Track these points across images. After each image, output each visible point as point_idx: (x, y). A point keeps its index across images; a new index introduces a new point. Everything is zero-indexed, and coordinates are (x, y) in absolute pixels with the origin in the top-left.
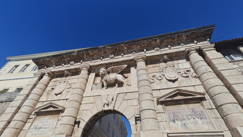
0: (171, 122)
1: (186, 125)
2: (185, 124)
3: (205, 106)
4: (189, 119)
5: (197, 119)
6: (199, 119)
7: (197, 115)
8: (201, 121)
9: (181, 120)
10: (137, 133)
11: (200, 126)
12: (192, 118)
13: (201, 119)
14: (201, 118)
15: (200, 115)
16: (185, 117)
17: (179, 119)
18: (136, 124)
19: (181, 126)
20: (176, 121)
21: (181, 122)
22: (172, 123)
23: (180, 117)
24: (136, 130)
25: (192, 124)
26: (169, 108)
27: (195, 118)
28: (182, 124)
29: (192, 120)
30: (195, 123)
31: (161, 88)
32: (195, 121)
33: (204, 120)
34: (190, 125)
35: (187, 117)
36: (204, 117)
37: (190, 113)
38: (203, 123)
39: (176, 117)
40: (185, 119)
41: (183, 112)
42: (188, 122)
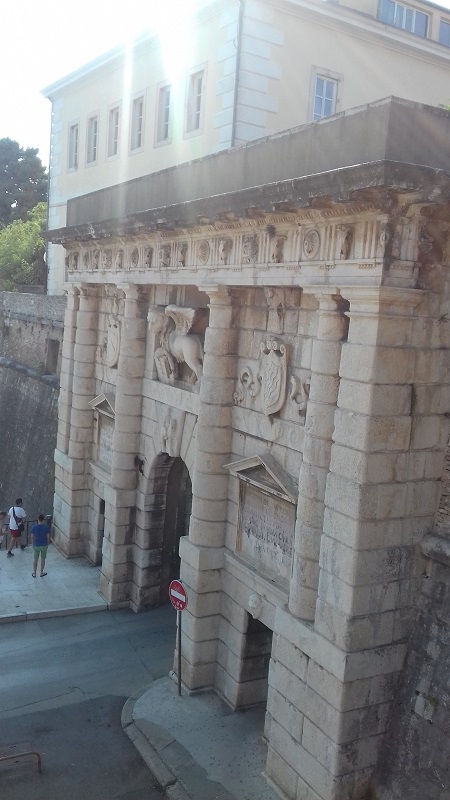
1: (261, 550)
4: (268, 542)
5: (278, 548)
6: (281, 550)
7: (282, 542)
8: (282, 556)
9: (258, 537)
11: (278, 564)
12: (273, 543)
13: (284, 551)
15: (286, 541)
16: (265, 533)
17: (256, 531)
19: (254, 548)
20: (252, 533)
21: (256, 539)
22: (245, 534)
23: (258, 527)
25: (270, 553)
27: (277, 545)
28: (257, 546)
29: (272, 546)
30: (273, 554)
32: (275, 550)
34: (266, 554)
35: (267, 536)
36: (289, 550)
37: (274, 528)
38: (283, 562)
39: (253, 525)
40: (264, 537)
41: (266, 519)
42: (266, 545)
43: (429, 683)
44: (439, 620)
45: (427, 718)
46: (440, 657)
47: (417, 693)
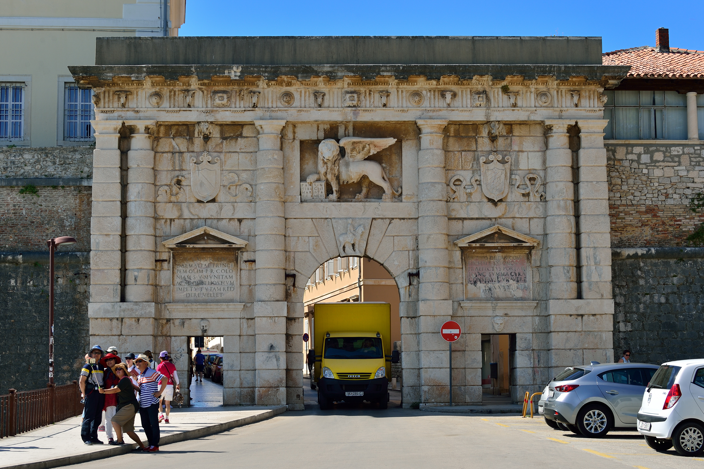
0: (469, 285)
1: (492, 290)
2: (490, 289)
3: (532, 262)
4: (499, 282)
5: (511, 282)
6: (515, 282)
7: (514, 277)
8: (516, 285)
9: (487, 282)
10: (410, 299)
11: (512, 291)
12: (505, 280)
13: (518, 281)
14: (519, 279)
15: (519, 275)
16: (495, 277)
17: (484, 279)
18: (410, 284)
19: (483, 291)
20: (479, 282)
21: (485, 285)
22: (471, 287)
23: (486, 276)
24: (410, 295)
25: (502, 288)
26: (473, 260)
27: (510, 280)
28: (487, 289)
29: (504, 283)
30: (506, 288)
31: (466, 216)
32: (508, 284)
33: (521, 284)
34: (498, 290)
35: (498, 278)
36: (523, 279)
37: (504, 271)
38: (517, 288)
39: (479, 277)
40: (494, 280)
41: (495, 268)
42: (497, 285)
43: (623, 315)
44: (618, 285)
45: (628, 330)
46: (625, 301)
47: (619, 322)
